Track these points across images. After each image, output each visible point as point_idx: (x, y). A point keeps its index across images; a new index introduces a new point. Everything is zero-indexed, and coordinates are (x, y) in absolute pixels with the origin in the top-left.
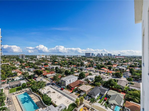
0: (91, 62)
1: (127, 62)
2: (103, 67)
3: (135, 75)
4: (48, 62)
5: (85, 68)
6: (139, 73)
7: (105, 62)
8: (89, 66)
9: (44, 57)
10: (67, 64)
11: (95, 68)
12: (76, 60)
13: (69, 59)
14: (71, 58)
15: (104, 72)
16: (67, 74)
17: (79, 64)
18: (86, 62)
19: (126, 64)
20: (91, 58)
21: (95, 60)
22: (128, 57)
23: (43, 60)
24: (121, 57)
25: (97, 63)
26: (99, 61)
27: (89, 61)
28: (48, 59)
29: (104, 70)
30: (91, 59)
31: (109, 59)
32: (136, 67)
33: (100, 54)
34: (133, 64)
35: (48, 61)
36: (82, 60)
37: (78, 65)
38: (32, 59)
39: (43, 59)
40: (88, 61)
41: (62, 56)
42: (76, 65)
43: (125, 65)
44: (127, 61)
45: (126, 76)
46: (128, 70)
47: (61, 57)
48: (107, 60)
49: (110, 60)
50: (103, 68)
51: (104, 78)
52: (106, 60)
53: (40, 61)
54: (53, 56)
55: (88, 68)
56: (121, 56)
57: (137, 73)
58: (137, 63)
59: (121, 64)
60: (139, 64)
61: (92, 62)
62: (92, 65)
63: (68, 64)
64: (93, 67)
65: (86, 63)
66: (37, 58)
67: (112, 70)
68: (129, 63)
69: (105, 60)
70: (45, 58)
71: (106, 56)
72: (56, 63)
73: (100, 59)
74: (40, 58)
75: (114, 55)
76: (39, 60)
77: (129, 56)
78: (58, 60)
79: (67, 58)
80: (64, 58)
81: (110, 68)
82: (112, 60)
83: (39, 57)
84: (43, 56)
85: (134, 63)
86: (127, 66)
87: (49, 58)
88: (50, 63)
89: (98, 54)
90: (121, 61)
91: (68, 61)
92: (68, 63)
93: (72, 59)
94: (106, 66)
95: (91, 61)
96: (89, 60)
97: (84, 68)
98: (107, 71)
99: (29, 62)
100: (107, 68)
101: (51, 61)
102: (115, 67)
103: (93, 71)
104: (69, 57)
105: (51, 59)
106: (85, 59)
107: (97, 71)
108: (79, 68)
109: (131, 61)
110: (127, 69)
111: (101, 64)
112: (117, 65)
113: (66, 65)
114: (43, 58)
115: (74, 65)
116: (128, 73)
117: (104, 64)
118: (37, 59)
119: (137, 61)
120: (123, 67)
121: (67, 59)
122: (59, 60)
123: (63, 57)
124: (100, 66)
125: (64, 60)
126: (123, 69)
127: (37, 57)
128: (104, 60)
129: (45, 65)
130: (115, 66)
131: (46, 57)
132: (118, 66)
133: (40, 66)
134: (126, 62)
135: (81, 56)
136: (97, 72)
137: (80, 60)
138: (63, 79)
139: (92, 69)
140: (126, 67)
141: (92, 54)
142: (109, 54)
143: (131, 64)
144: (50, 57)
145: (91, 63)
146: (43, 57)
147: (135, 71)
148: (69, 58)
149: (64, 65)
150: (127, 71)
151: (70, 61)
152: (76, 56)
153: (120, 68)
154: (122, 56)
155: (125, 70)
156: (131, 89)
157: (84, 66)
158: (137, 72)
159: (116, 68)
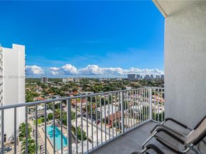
7: (156, 88)
9: (72, 80)
10: (102, 89)
12: (115, 84)
13: (105, 83)
14: (108, 81)
15: (155, 102)
16: (103, 103)
18: (129, 88)
20: (137, 81)
23: (71, 84)
28: (77, 82)
29: (155, 99)
30: (137, 83)
33: (150, 76)
35: (77, 86)
36: (123, 85)
38: (57, 83)
40: (133, 86)
41: (95, 79)
47: (94, 81)
48: (159, 84)
50: (154, 96)
53: (67, 86)
54: (83, 79)
55: (132, 96)
61: (138, 86)
64: (139, 94)
71: (159, 78)
72: (87, 88)
73: (150, 83)
74: (67, 81)
76: (65, 84)
79: (103, 81)
80: (98, 81)
83: (65, 81)
84: (71, 78)
88: (80, 88)
89: (146, 76)
91: (104, 86)
92: (104, 89)
93: (109, 83)
95: (136, 86)
96: (134, 84)
98: (160, 100)
101: (81, 86)
103: (139, 99)
105: (81, 83)
106: (128, 84)
107: (146, 100)
114: (70, 82)
118: (62, 83)
122: (92, 84)
125: (98, 85)
127: (63, 81)
129: (74, 91)
131: (74, 80)
133: (68, 93)
135: (122, 79)
137: (121, 84)
138: (99, 109)
141: (138, 76)
142: (162, 76)
144: (80, 80)
146: (70, 80)
148: (105, 81)
149: (99, 91)
151: (107, 86)
152: (114, 79)
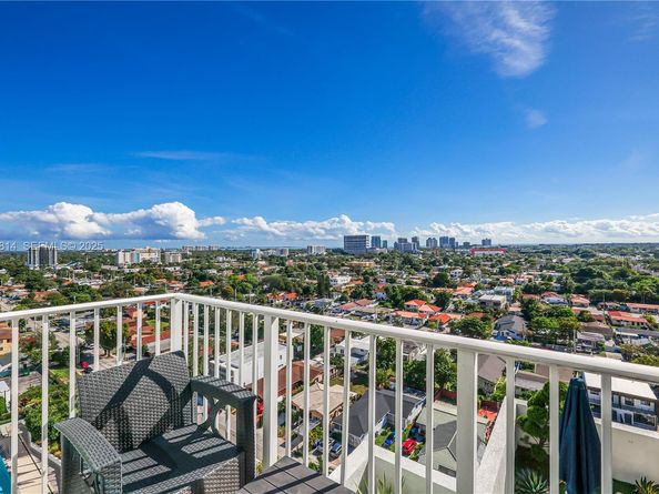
0: (367, 275)
1: (515, 273)
2: (413, 295)
3: (540, 325)
4: (168, 279)
5: (333, 304)
6: (557, 316)
7: (425, 275)
8: (356, 296)
9: (155, 256)
10: (255, 286)
11: (382, 303)
12: (301, 267)
13: (271, 264)
14: (282, 258)
15: (414, 321)
17: (312, 288)
18: (344, 278)
19: (512, 280)
20: (369, 257)
21: (385, 268)
22: (519, 250)
23: (148, 272)
24: (493, 253)
25: (392, 281)
26: (400, 269)
27: (358, 272)
28: (171, 265)
29: (415, 311)
30: (369, 264)
31: (445, 260)
32: (547, 290)
33: (410, 241)
34: (539, 281)
35: (169, 277)
36: (326, 269)
37: (307, 291)
38: (92, 269)
39: (145, 269)
40: (355, 270)
41: (240, 252)
42: (297, 292)
43: (507, 285)
44: (517, 268)
45: (505, 332)
46: (516, 308)
47: (235, 257)
48: (434, 263)
49: (447, 266)
50: (412, 303)
51: (414, 348)
52: (431, 263)
53: (130, 277)
54: (197, 255)
55: (348, 304)
56: (492, 249)
57: (548, 320)
58: (552, 273)
59: (489, 280)
60: (559, 280)
61: (372, 274)
62: (368, 289)
63: (259, 289)
64: (370, 298)
65: (342, 280)
66: (117, 265)
67: (451, 306)
68: (524, 277)
69: (425, 264)
70: (155, 264)
71: (434, 248)
72: (203, 284)
73: (407, 261)
74: (135, 261)
75: (467, 245)
76: (127, 271)
77: (525, 247)
78: (220, 270)
79: (263, 258)
80: (246, 259)
81: (441, 302)
82: (456, 263)
83: (128, 259)
84: (149, 251)
85: (543, 277)
86: (512, 290)
87: (178, 264)
88: (179, 285)
89: (400, 240)
90: (492, 266)
91: (264, 274)
92: (261, 284)
93: (283, 264)
94: (430, 292)
95: (366, 273)
96: (359, 266)
97: (330, 304)
98: (431, 315)
99: (72, 285)
100: (432, 301)
101: (183, 277)
102: (464, 297)
103: (370, 314)
104: (272, 256)
105: (185, 266)
106: (343, 265)
107: (388, 317)
108: (311, 302)
109: (531, 267)
110: (513, 302)
111: (408, 283)
112: (474, 284)
113: (253, 295)
114: (146, 263)
115: (290, 292)
116: (515, 318)
117: (419, 282)
118: (116, 268)
119: (553, 268)
120: (499, 293)
121: (264, 263)
122: (224, 269)
123: (246, 256)
124: (402, 291)
125: (244, 271)
126: (497, 304)
127: (121, 261)
128: (423, 267)
130: (467, 291)
131: (163, 257)
132: (477, 288)
134: (509, 272)
135: (327, 250)
136: (387, 319)
137: (319, 268)
138: (224, 360)
139: (364, 309)
140: (508, 294)
141: (376, 240)
142: (444, 240)
143: (530, 281)
144: (184, 256)
145: (366, 280)
146: (147, 256)
147: (544, 307)
148: (270, 259)
149: (244, 292)
150: (511, 309)
151: (274, 275)
152: (303, 251)
153: (485, 297)
154: (496, 248)
155: (502, 306)
156: (523, 390)
157: (330, 296)
158: (550, 315)
159: (470, 300)
